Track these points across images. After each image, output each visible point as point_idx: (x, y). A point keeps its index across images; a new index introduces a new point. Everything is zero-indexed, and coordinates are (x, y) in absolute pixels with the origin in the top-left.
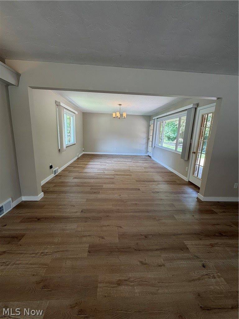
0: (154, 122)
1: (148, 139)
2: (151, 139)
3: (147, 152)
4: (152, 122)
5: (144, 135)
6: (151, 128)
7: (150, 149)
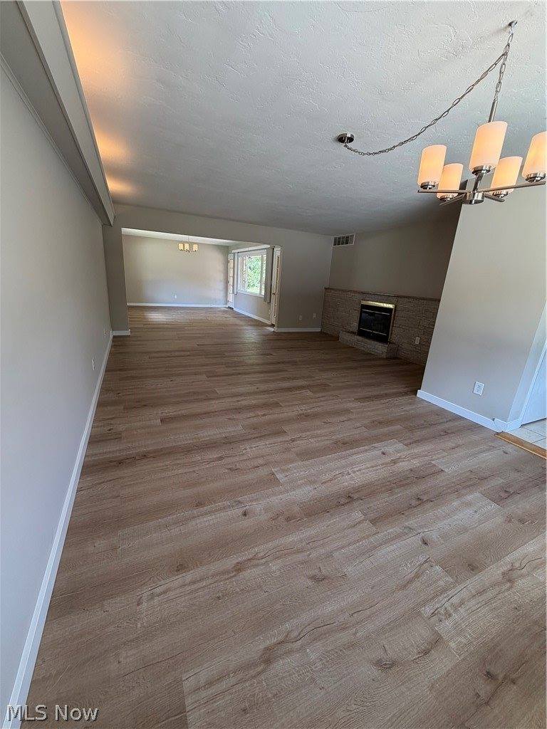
0: (234, 258)
1: (227, 282)
2: (231, 283)
3: (227, 302)
4: (230, 257)
5: (221, 277)
6: (231, 265)
7: (231, 297)
